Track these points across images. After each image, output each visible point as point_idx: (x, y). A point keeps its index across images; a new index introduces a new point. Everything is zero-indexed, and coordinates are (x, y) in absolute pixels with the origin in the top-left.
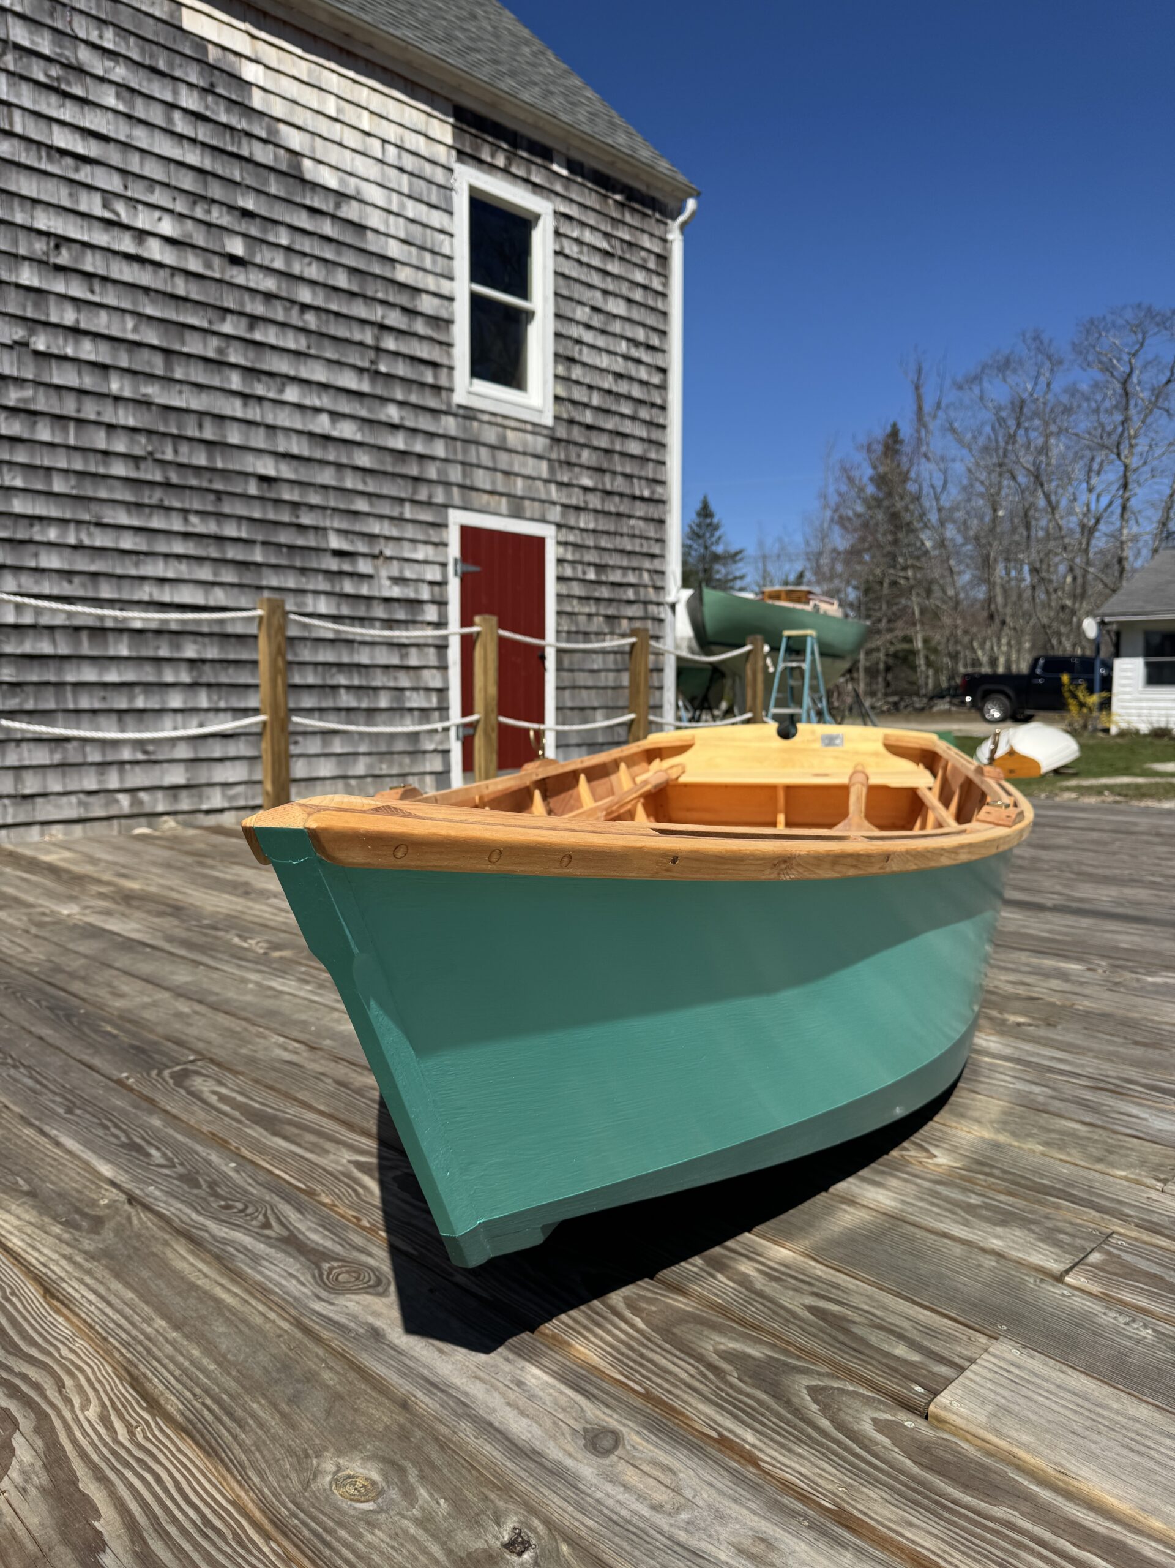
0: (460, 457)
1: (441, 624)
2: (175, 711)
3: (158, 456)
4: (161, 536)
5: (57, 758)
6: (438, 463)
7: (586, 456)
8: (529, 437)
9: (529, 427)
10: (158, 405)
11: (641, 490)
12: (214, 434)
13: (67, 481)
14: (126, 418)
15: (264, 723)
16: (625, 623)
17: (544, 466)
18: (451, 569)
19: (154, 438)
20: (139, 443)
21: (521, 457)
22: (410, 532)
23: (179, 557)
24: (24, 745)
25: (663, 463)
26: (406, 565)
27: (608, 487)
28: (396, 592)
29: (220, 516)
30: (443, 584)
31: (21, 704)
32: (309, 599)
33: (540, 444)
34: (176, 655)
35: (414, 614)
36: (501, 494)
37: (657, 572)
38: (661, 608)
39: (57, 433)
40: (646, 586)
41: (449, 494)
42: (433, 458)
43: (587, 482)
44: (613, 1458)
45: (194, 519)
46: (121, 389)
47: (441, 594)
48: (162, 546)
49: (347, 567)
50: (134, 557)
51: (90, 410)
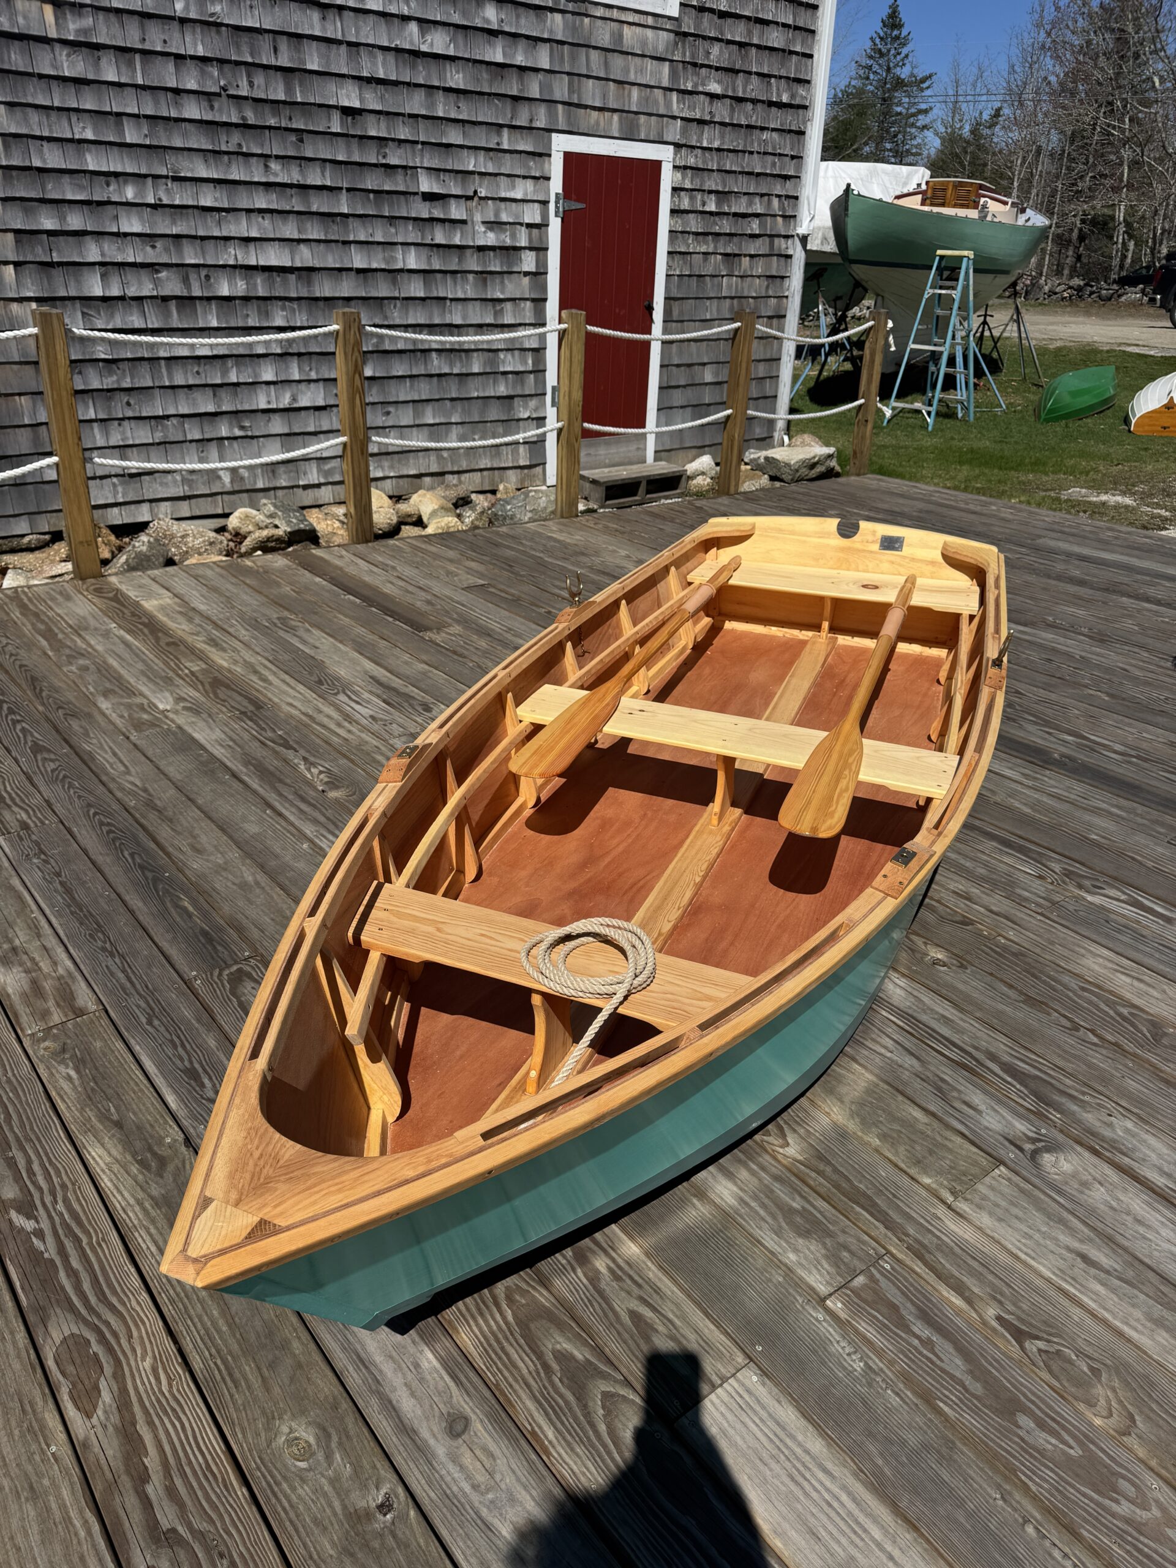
0: (567, 69)
1: (539, 274)
2: (268, 383)
3: (231, 92)
4: (241, 188)
5: (159, 436)
6: (540, 76)
7: (716, 54)
8: (649, 33)
9: (650, 21)
10: (227, 26)
11: (779, 95)
12: (291, 60)
13: (139, 127)
14: (196, 45)
15: (345, 445)
16: (746, 261)
17: (666, 68)
18: (552, 206)
19: (227, 68)
20: (212, 77)
21: (638, 60)
22: (508, 165)
23: (261, 211)
24: (126, 423)
25: (811, 56)
26: (503, 205)
27: (740, 94)
28: (490, 239)
29: (303, 161)
30: (543, 226)
31: (118, 381)
32: (399, 253)
33: (661, 41)
34: (266, 324)
35: (510, 265)
36: (614, 111)
37: (788, 197)
38: (790, 241)
39: (124, 69)
40: (775, 216)
41: (552, 115)
42: (536, 70)
43: (715, 88)
44: (460, 1441)
45: (274, 166)
46: (187, 8)
47: (541, 238)
48: (244, 201)
49: (437, 213)
50: (216, 215)
51: (155, 39)
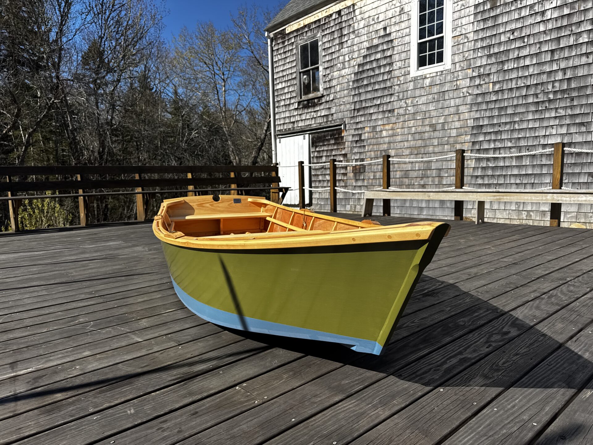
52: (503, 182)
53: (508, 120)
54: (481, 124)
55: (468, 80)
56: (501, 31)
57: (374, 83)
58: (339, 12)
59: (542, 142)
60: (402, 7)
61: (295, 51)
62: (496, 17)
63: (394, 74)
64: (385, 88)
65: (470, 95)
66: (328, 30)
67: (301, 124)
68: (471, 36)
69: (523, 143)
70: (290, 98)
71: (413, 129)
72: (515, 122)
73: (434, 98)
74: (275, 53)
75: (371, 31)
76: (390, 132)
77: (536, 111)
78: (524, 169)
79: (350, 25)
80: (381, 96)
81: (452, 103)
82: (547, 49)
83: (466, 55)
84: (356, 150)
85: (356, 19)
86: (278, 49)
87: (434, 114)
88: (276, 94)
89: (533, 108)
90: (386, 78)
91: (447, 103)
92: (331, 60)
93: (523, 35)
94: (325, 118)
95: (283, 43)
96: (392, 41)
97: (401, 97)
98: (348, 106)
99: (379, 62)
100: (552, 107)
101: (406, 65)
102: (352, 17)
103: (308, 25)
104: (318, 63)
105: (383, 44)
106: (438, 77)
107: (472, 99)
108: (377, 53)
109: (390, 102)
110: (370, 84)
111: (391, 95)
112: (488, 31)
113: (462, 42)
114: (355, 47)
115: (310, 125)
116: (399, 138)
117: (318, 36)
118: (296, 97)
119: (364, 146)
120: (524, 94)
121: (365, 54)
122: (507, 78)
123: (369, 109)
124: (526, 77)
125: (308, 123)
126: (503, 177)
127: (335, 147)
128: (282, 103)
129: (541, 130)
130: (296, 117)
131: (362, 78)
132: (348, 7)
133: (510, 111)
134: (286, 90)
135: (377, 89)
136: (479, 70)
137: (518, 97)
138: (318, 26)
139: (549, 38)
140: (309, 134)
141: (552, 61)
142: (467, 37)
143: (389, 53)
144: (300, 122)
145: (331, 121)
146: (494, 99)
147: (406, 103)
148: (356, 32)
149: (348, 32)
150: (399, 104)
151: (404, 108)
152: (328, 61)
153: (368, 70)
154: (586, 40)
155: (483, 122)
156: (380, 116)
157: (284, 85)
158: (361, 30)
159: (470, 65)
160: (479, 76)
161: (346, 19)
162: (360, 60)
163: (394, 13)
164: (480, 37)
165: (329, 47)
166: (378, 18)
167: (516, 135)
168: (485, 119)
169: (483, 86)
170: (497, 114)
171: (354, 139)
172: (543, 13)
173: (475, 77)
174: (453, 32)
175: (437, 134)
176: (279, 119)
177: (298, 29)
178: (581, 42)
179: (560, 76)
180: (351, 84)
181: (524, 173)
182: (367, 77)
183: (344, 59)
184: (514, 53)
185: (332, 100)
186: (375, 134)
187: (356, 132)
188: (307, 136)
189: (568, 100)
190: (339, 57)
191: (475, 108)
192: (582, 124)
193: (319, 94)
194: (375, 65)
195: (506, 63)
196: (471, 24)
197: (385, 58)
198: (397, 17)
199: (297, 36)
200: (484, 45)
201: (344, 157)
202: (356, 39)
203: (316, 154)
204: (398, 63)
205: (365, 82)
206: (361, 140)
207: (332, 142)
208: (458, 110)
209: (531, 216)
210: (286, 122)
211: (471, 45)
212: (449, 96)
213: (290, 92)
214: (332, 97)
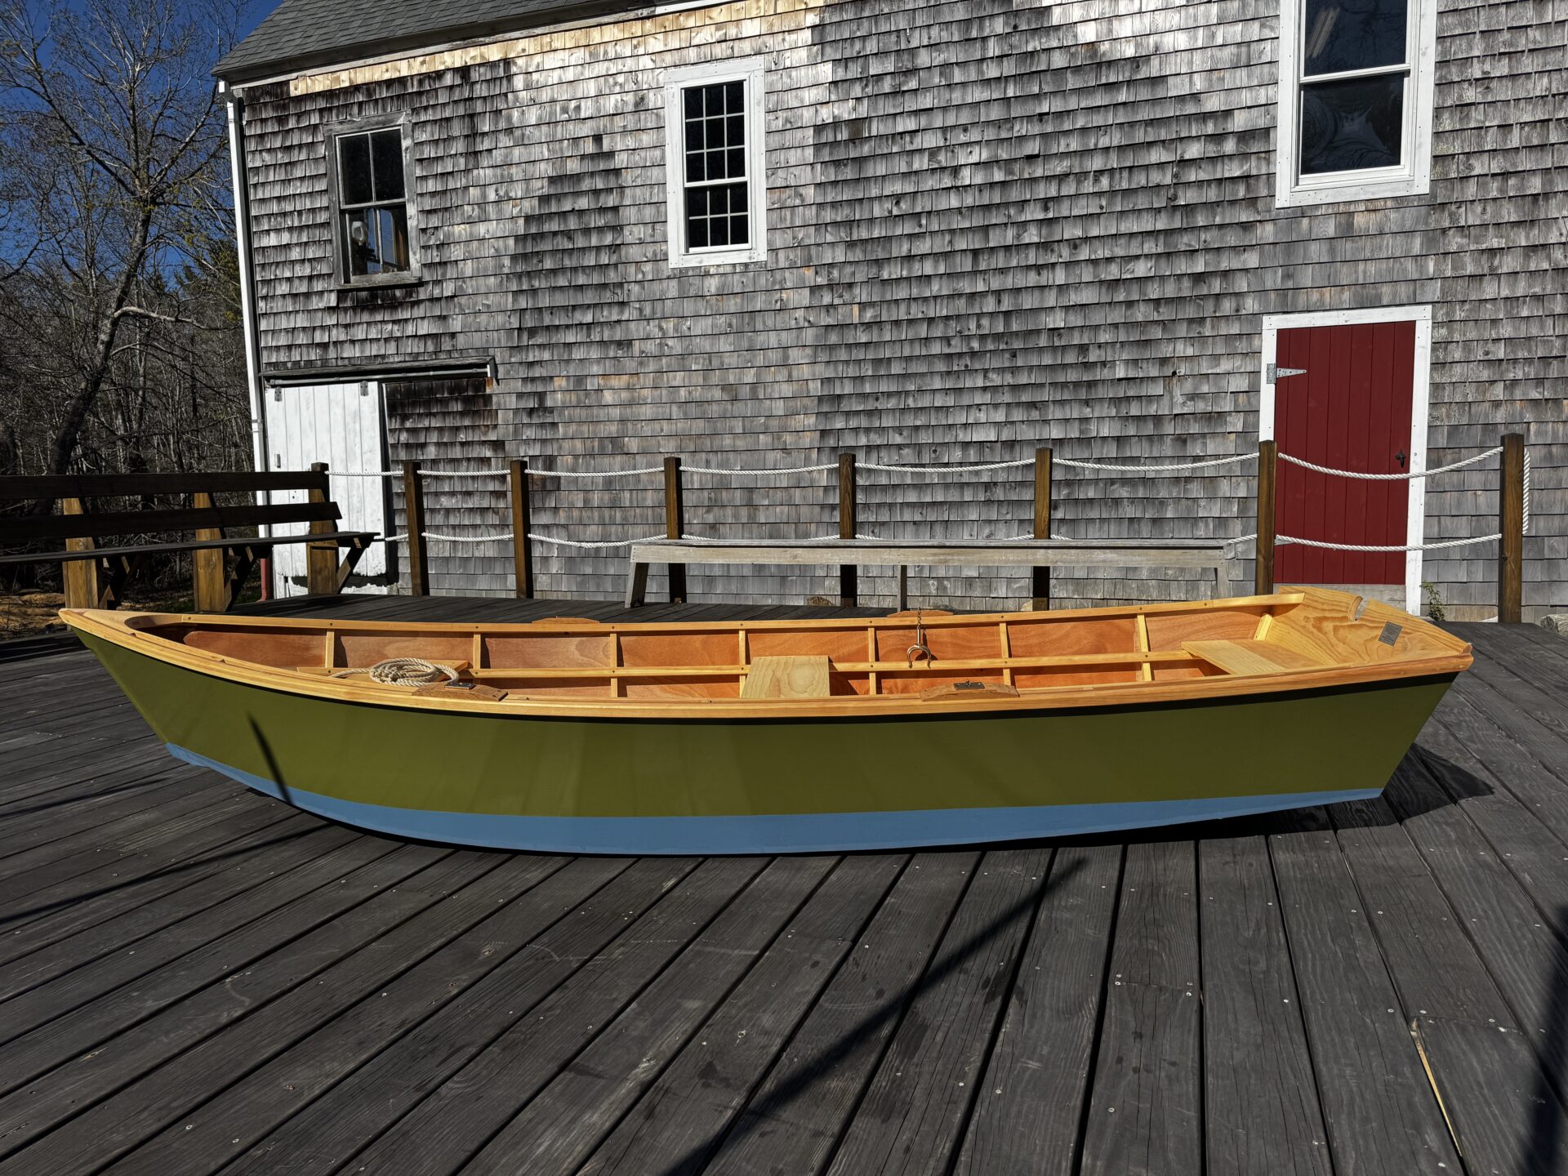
0: (1280, 263)
1: (1247, 433)
2: (972, 522)
3: (964, 333)
4: (966, 393)
6: (1249, 273)
8: (1390, 215)
9: (1391, 204)
10: (966, 294)
12: (1011, 305)
13: (900, 364)
14: (943, 310)
17: (1417, 238)
18: (1264, 376)
19: (962, 320)
20: (951, 326)
21: (1375, 239)
22: (1211, 347)
26: (1204, 380)
28: (1190, 407)
29: (1014, 370)
30: (1252, 392)
32: (1093, 425)
33: (1409, 217)
35: (1212, 427)
36: (1345, 286)
39: (895, 333)
41: (1263, 302)
42: (1243, 270)
43: (1496, 242)
46: (940, 289)
47: (1249, 403)
49: (1134, 392)
51: (917, 311)
52: (887, 519)
53: (893, 388)
54: (838, 392)
55: (807, 292)
56: (873, 195)
57: (574, 269)
58: (464, 71)
59: (963, 436)
60: (641, 93)
61: (321, 150)
62: (860, 161)
63: (627, 253)
64: (604, 286)
65: (811, 325)
66: (430, 111)
67: (349, 352)
68: (810, 193)
69: (924, 438)
70: (310, 278)
71: (683, 392)
72: (907, 393)
73: (730, 325)
74: (251, 146)
75: (559, 137)
76: (625, 395)
77: (948, 373)
78: (929, 491)
79: (498, 112)
80: (595, 305)
81: (773, 340)
82: (965, 247)
83: (800, 236)
84: (529, 433)
85: (516, 99)
86: (262, 136)
87: (731, 360)
88: (258, 259)
89: (941, 366)
90: (606, 262)
91: (761, 340)
92: (444, 192)
93: (918, 209)
94: (429, 343)
95: (282, 120)
96: (617, 172)
97: (647, 311)
98: (500, 319)
99: (585, 219)
100: (977, 366)
101: (658, 238)
102: (504, 90)
103: (369, 88)
104: (403, 196)
105: (592, 174)
106: (736, 277)
107: (817, 336)
108: (578, 194)
109: (619, 321)
110: (563, 269)
111: (622, 304)
112: (845, 189)
113: (789, 203)
114: (514, 170)
115: (383, 356)
116: (647, 411)
117: (401, 121)
118: (330, 275)
119: (554, 425)
120: (924, 335)
121: (545, 191)
122: (888, 297)
123: (562, 331)
124: (926, 299)
125: (374, 350)
126: (887, 508)
127: (467, 422)
128: (283, 289)
129: (957, 413)
130: (334, 332)
131: (537, 252)
132: (493, 65)
133: (896, 369)
134: (295, 254)
135: (582, 286)
136: (830, 273)
137: (912, 341)
138: (398, 96)
139: (967, 225)
140: (380, 381)
141: (975, 273)
142: (801, 195)
143: (611, 201)
144: (347, 345)
145: (449, 351)
146: (864, 340)
147: (661, 328)
148: (518, 133)
149: (493, 129)
150: (644, 329)
151: (658, 341)
152: (433, 194)
153: (555, 234)
154: (1036, 239)
155: (842, 388)
156: (595, 353)
157: (285, 238)
158: (531, 129)
159: (810, 258)
160: (831, 286)
161: (484, 94)
162: (530, 206)
163: (619, 105)
164: (829, 200)
165: (437, 158)
166: (578, 108)
167: (910, 420)
168: (846, 381)
169: (840, 310)
170: (870, 373)
171: (522, 404)
172: (955, 170)
173: (820, 287)
174: (767, 177)
175: (739, 409)
176: (273, 331)
177: (331, 91)
178: (1027, 241)
179: (990, 305)
180: (507, 262)
181: (928, 499)
182: (554, 252)
183: (484, 195)
184: (901, 246)
185: (452, 297)
186: (583, 398)
187: (529, 386)
188: (373, 386)
189: (1007, 356)
190: (466, 188)
191: (823, 356)
192: (1032, 405)
193: (408, 277)
194: (573, 223)
195: (886, 265)
196: (809, 168)
197: (602, 210)
198: (630, 117)
199: (330, 109)
200: (839, 219)
201: (495, 450)
202: (516, 152)
203: (404, 437)
204: (635, 229)
205: (548, 264)
206: (542, 409)
207: (458, 407)
208: (786, 357)
209: (945, 588)
210: (299, 342)
211: (811, 214)
212: (764, 323)
213: (310, 260)
214: (449, 289)
